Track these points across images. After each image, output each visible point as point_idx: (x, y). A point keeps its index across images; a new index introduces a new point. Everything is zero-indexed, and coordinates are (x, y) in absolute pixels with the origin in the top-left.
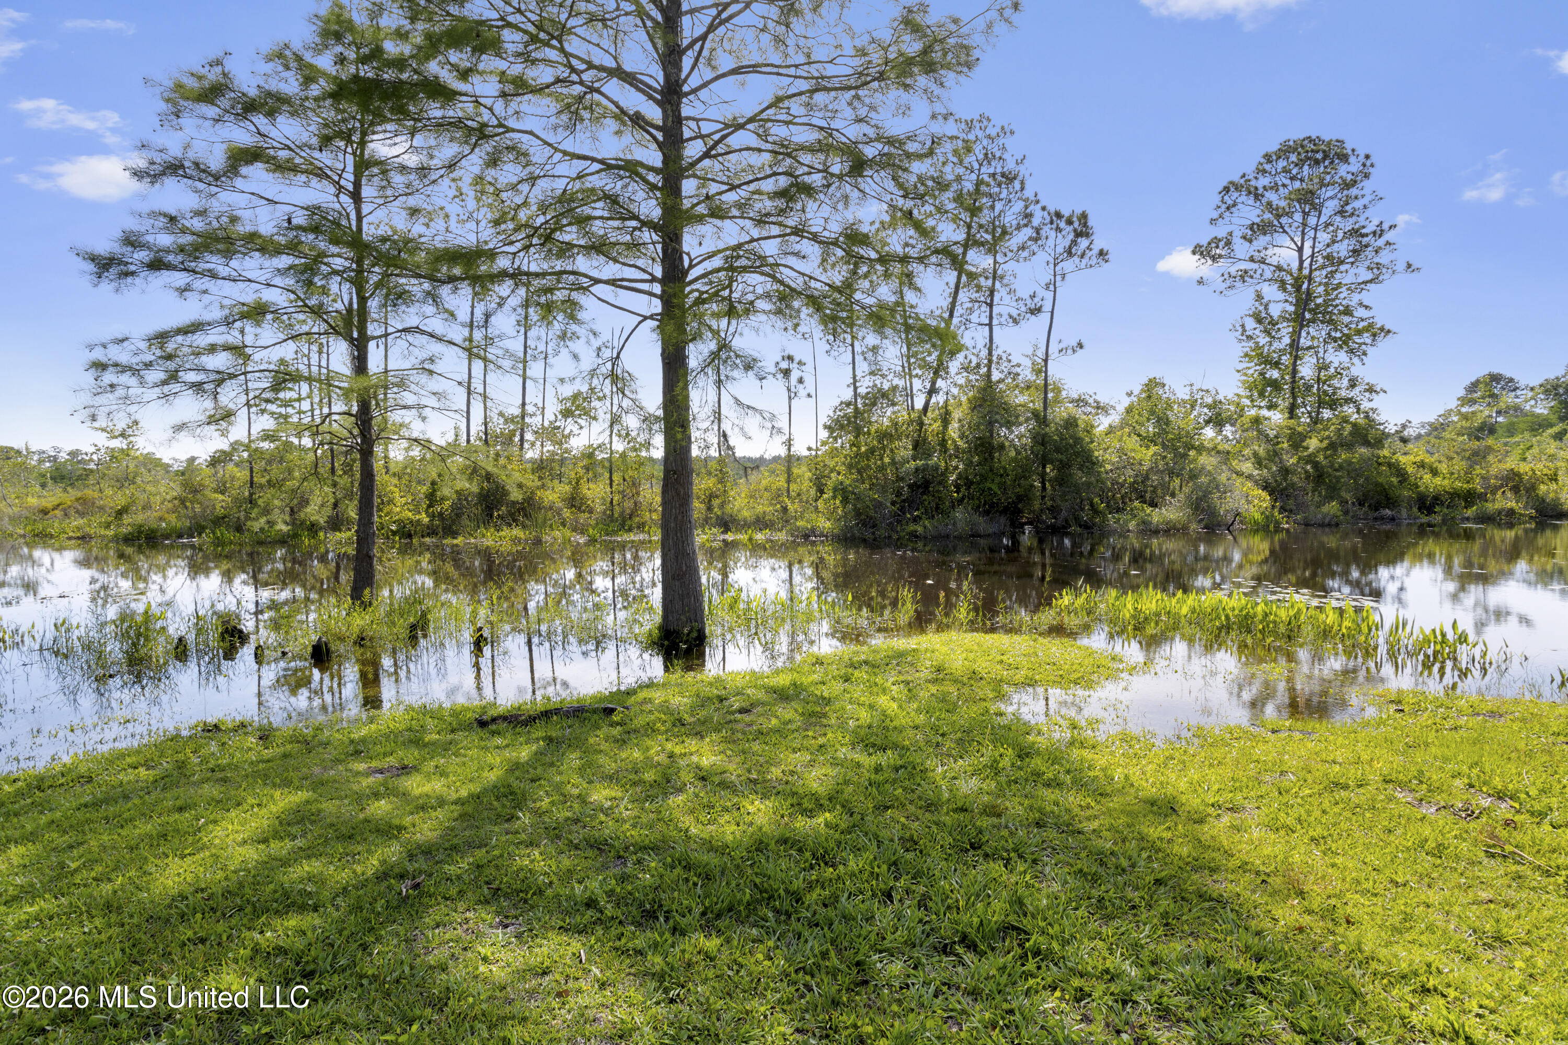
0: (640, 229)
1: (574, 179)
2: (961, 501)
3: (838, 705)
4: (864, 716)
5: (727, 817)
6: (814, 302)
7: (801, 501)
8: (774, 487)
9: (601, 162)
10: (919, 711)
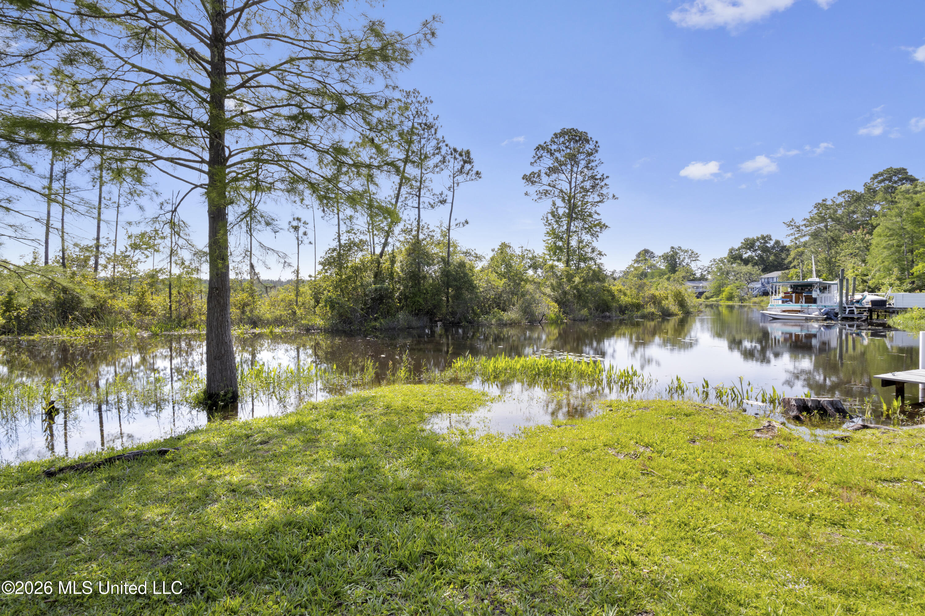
1: (141, 85)
2: (402, 308)
3: (326, 433)
4: (342, 439)
5: (250, 514)
6: (313, 187)
7: (305, 308)
8: (287, 299)
9: (163, 77)
10: (376, 432)
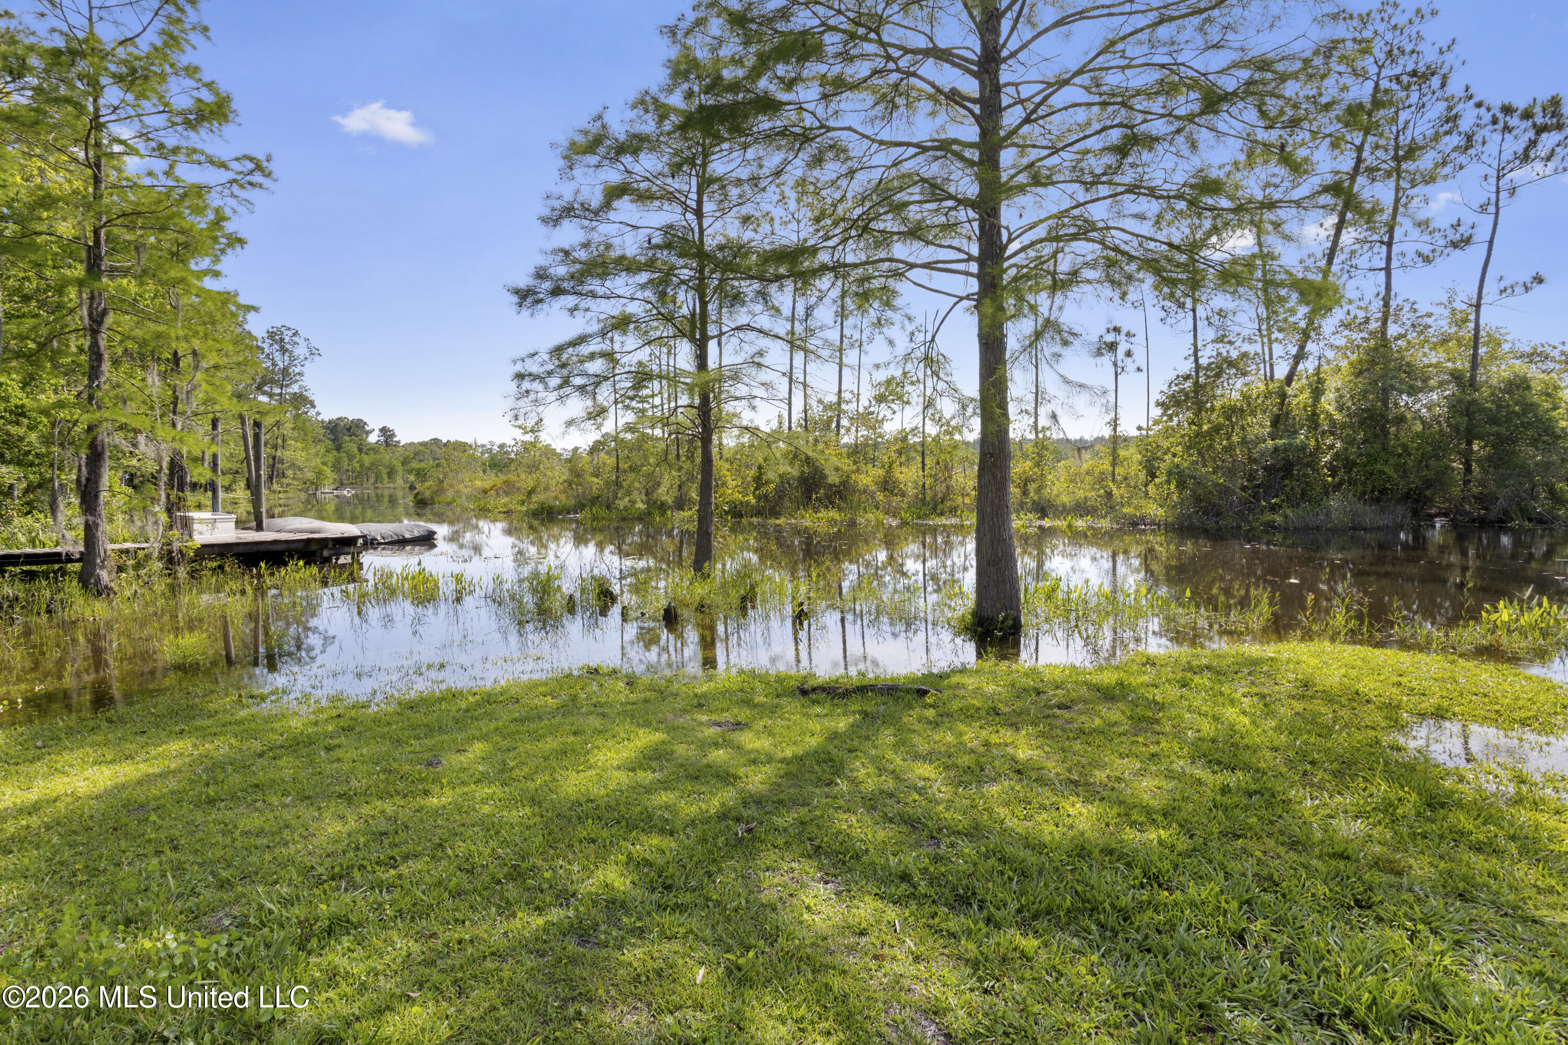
0: (955, 208)
1: (889, 168)
2: (1337, 487)
3: (1173, 712)
4: (1207, 728)
5: (1044, 816)
6: (1151, 265)
7: (1128, 486)
8: (1097, 471)
9: (917, 145)
10: (1278, 729)
